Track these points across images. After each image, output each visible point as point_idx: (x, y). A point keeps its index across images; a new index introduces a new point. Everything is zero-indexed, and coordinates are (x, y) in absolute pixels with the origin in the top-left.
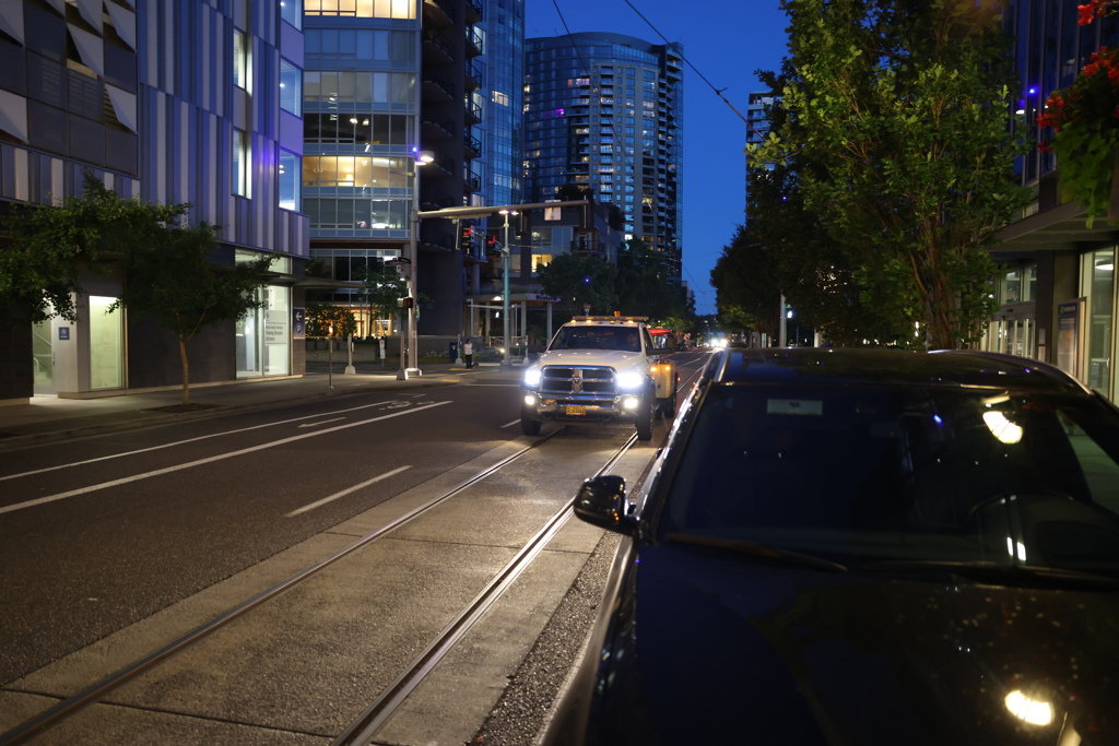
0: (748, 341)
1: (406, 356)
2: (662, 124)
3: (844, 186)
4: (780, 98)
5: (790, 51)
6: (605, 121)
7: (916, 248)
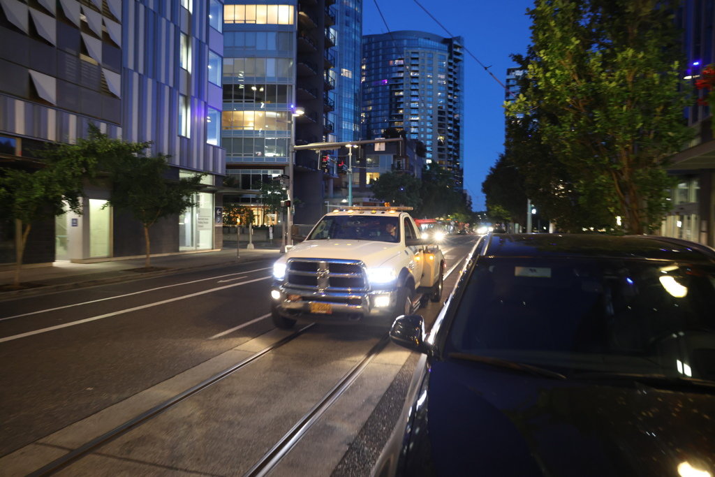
0: (506, 228)
1: (286, 238)
2: (450, 88)
3: (568, 129)
4: (526, 71)
5: (533, 41)
6: (413, 87)
7: (615, 168)
